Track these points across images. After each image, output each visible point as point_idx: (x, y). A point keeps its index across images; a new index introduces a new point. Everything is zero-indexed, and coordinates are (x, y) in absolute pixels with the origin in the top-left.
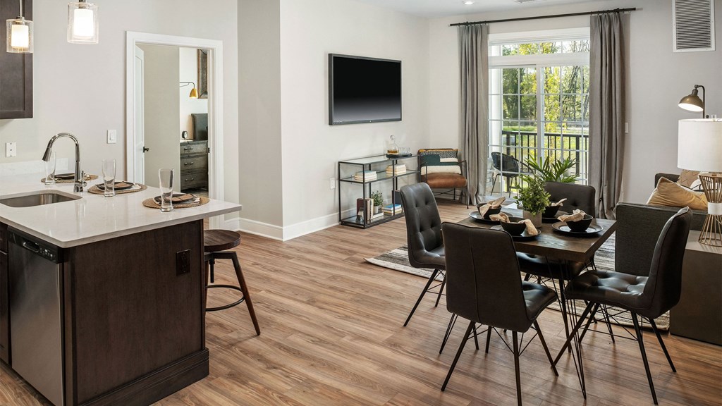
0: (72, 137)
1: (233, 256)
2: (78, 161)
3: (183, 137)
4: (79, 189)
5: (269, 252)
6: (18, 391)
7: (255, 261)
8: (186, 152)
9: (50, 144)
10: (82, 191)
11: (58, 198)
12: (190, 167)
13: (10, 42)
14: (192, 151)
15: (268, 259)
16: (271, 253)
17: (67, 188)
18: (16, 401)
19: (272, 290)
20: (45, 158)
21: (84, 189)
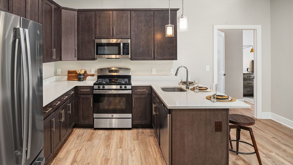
0: (186, 68)
1: (249, 130)
2: (187, 77)
3: (247, 71)
4: (187, 88)
5: (285, 134)
6: (161, 155)
7: (274, 136)
8: (248, 78)
9: (178, 70)
10: (189, 89)
11: (181, 90)
12: (250, 85)
13: (167, 33)
14: (251, 77)
15: (283, 137)
16: (286, 135)
17: (184, 87)
18: (159, 159)
19: (279, 154)
20: (176, 75)
21: (190, 88)
